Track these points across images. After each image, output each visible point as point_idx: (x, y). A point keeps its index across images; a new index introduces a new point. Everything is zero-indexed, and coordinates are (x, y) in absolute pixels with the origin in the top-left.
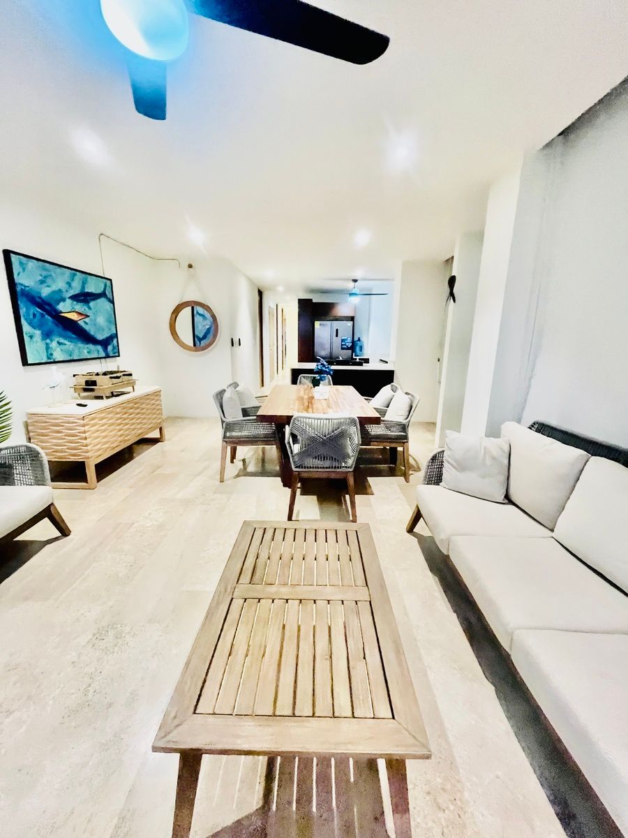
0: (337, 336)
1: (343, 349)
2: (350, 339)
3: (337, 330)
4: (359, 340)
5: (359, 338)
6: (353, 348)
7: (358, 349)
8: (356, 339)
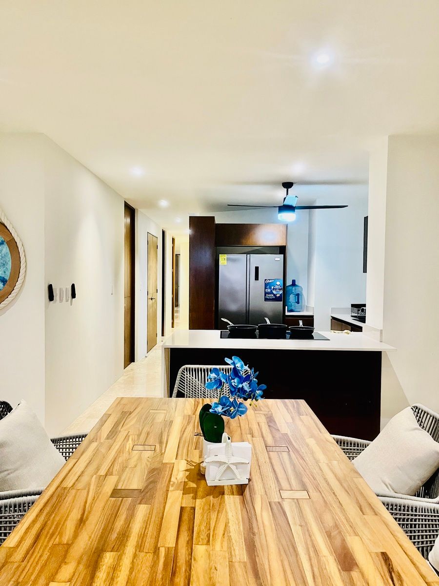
0: (257, 278)
1: (266, 300)
2: (279, 283)
3: (257, 269)
4: (294, 284)
5: (294, 281)
6: (283, 298)
7: (292, 298)
8: (289, 282)
